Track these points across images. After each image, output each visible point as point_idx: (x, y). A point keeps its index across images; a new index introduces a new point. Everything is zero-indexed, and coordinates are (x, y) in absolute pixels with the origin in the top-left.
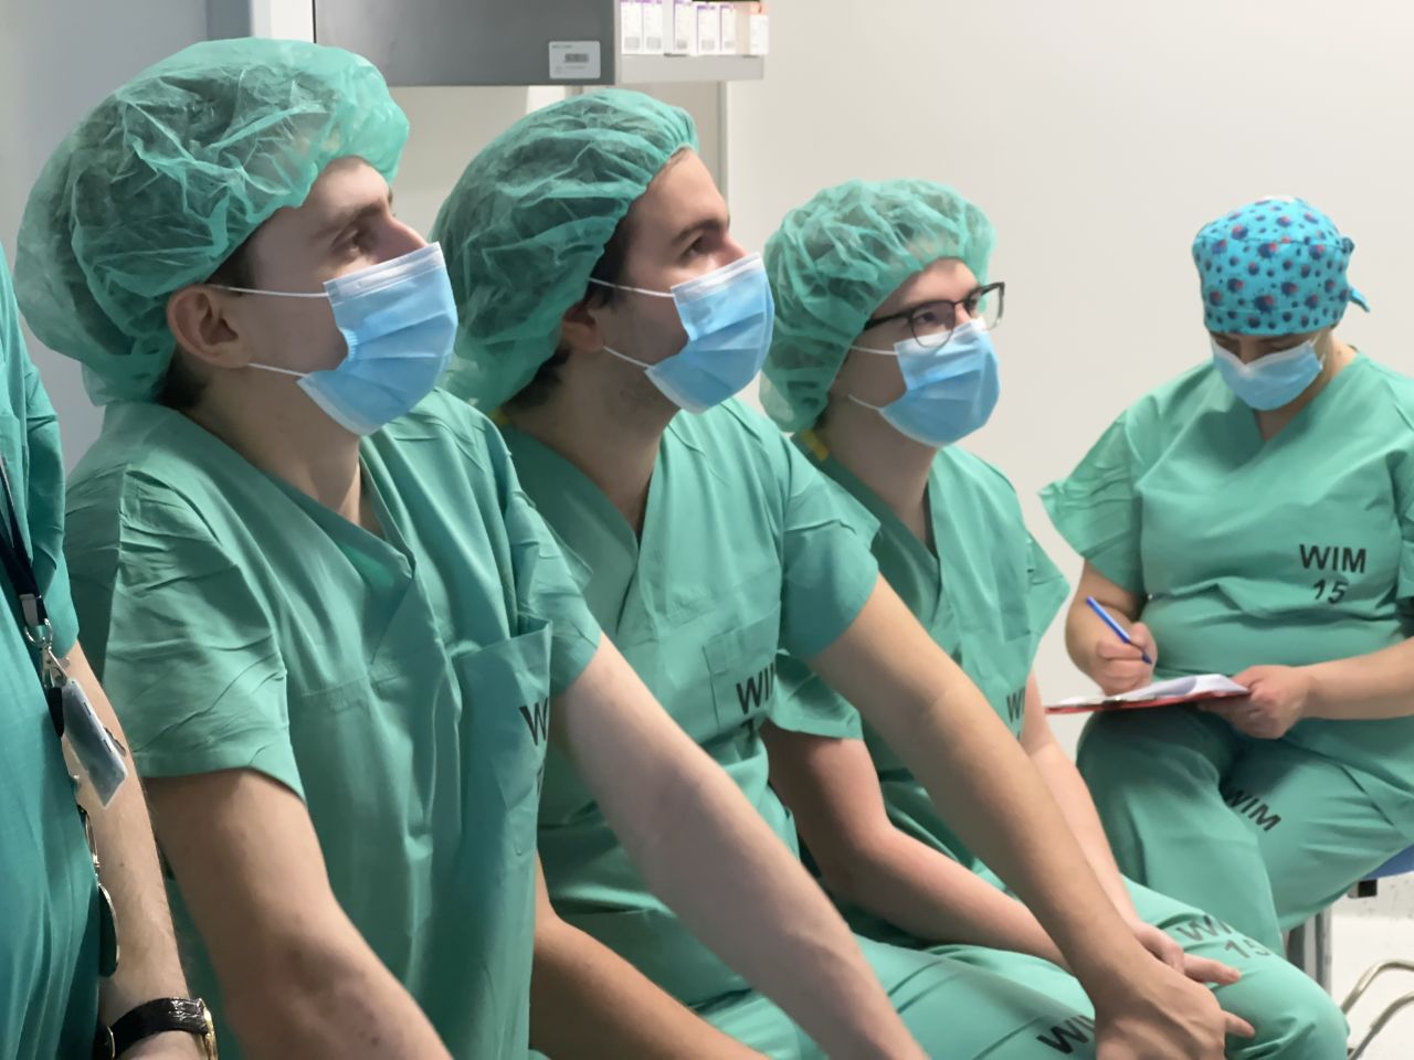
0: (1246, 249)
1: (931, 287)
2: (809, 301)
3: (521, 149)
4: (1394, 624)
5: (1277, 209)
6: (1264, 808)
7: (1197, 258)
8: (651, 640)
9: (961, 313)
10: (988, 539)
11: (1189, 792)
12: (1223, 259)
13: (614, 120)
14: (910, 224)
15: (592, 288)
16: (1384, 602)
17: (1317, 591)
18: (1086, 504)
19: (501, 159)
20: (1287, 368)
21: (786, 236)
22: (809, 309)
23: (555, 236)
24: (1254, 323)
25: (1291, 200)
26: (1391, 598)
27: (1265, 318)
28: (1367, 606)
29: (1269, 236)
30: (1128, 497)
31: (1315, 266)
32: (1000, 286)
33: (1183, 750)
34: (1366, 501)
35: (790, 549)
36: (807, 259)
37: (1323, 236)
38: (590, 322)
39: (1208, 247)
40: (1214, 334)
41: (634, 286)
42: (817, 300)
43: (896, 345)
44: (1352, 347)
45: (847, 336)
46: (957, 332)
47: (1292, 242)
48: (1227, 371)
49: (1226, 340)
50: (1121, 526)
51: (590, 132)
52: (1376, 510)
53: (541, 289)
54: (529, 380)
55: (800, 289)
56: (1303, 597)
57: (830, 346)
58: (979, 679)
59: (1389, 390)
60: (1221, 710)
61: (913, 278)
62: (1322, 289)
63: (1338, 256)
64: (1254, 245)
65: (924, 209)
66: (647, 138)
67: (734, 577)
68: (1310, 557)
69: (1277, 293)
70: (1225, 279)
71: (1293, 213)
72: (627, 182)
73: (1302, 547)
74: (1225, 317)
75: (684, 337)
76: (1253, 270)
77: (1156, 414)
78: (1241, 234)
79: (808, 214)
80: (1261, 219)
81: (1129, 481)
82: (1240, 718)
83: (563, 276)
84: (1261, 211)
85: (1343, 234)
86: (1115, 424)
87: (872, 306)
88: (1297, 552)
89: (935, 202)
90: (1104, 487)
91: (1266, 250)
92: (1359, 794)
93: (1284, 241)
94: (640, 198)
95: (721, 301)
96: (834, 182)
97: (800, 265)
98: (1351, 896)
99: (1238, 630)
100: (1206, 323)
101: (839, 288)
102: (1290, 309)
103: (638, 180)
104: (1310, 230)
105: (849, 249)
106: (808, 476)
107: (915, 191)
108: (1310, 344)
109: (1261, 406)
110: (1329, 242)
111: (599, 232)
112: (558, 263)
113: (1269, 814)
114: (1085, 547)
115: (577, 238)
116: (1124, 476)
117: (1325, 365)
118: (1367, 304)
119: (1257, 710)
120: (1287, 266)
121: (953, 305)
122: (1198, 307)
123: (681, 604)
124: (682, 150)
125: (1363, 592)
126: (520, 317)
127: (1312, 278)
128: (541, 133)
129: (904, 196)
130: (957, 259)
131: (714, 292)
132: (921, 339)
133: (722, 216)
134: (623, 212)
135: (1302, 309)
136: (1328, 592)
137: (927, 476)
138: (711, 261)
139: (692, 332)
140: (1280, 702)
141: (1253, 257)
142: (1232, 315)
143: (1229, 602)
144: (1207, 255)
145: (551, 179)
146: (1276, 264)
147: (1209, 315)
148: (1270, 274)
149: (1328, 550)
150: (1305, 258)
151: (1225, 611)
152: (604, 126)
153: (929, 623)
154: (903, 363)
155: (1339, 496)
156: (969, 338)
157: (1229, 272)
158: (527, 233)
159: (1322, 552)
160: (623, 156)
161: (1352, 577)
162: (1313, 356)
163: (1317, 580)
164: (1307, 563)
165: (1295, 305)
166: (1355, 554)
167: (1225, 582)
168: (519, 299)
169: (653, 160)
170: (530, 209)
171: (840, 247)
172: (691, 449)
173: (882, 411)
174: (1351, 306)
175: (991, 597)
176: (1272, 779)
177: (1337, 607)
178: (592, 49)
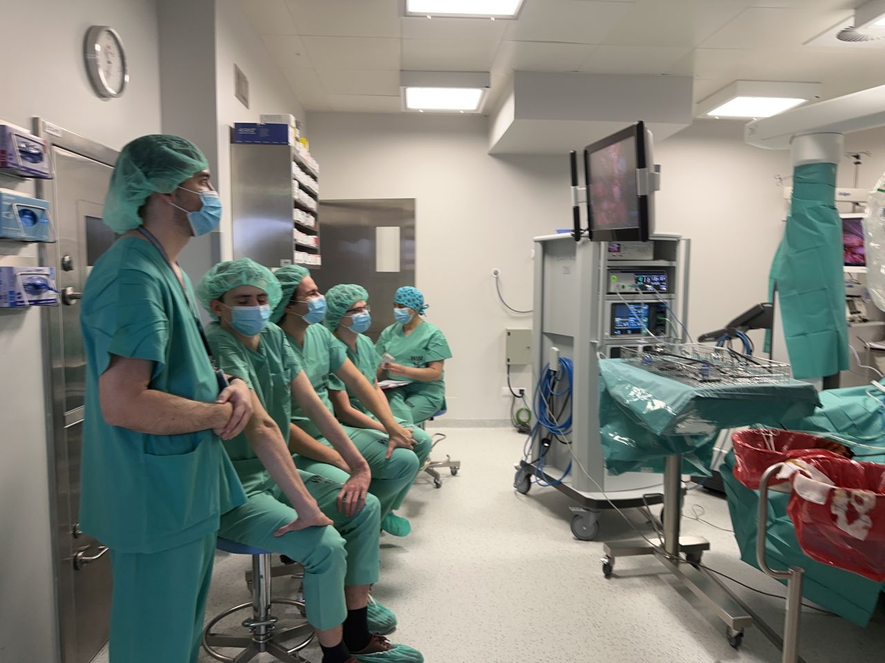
1: (358, 305)
2: (336, 308)
10: (368, 351)
11: (398, 401)
15: (290, 302)
21: (330, 295)
35: (331, 351)
38: (290, 308)
41: (299, 301)
42: (338, 307)
43: (352, 315)
45: (343, 314)
46: (363, 313)
51: (287, 272)
55: (334, 305)
57: (339, 316)
58: (367, 377)
61: (355, 303)
65: (357, 290)
67: (321, 356)
68: (413, 358)
72: (295, 282)
75: (309, 310)
87: (348, 308)
89: (359, 289)
94: (298, 284)
95: (316, 304)
97: (334, 300)
101: (342, 305)
103: (298, 281)
105: (344, 297)
106: (333, 338)
111: (291, 291)
121: (362, 308)
124: (306, 275)
130: (362, 300)
131: (314, 302)
132: (357, 314)
133: (316, 289)
134: (295, 287)
137: (356, 340)
138: (314, 296)
153: (357, 367)
154: (353, 319)
155: (418, 347)
156: (365, 314)
159: (415, 357)
160: (294, 277)
161: (420, 362)
163: (414, 362)
164: (412, 360)
166: (421, 357)
171: (342, 297)
173: (348, 327)
175: (369, 362)
178: (289, 261)
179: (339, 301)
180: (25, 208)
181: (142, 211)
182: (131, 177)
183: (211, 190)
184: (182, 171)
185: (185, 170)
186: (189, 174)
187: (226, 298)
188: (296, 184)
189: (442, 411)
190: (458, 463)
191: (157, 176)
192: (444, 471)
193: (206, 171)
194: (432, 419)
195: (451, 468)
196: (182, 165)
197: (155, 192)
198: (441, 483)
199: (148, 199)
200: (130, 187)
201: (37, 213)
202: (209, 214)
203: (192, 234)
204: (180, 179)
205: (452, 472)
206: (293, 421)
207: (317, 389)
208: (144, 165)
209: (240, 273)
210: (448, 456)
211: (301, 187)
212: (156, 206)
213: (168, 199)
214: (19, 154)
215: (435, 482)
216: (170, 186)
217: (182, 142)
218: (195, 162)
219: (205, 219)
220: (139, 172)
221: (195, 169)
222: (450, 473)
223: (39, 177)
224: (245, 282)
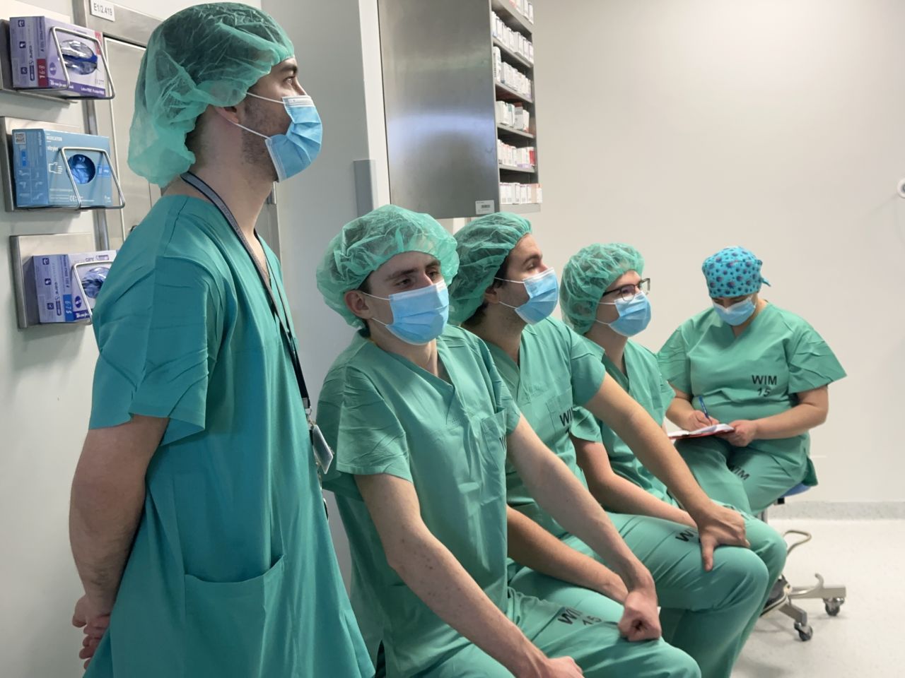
0: (722, 266)
1: (626, 280)
2: (584, 287)
3: (471, 232)
4: (788, 402)
5: (732, 250)
6: (743, 472)
7: (704, 271)
8: (529, 403)
9: (637, 289)
11: (716, 466)
12: (713, 271)
13: (505, 222)
14: (619, 258)
15: (495, 281)
16: (784, 395)
17: (759, 392)
18: (667, 361)
19: (464, 235)
20: (742, 308)
21: (572, 265)
22: (585, 290)
23: (483, 262)
24: (728, 293)
25: (737, 247)
26: (786, 393)
27: (731, 290)
28: (778, 397)
29: (730, 260)
30: (684, 358)
31: (748, 269)
32: (648, 279)
33: (713, 450)
34: (776, 358)
36: (582, 272)
37: (750, 258)
38: (495, 293)
39: (708, 267)
40: (713, 298)
41: (510, 279)
42: (587, 286)
43: (615, 301)
44: (766, 301)
45: (597, 298)
46: (636, 296)
47: (739, 261)
48: (719, 311)
49: (718, 300)
50: (681, 370)
51: (496, 225)
52: (780, 361)
53: (479, 280)
54: (472, 314)
55: (579, 283)
56: (754, 394)
57: (592, 304)
59: (781, 316)
60: (725, 437)
61: (620, 277)
62: (752, 278)
63: (756, 265)
64: (724, 264)
65: (622, 252)
66: (516, 228)
67: (553, 379)
68: (756, 380)
69: (735, 280)
70: (715, 277)
71: (737, 251)
72: (509, 243)
73: (753, 377)
74: (717, 292)
75: (528, 296)
76: (725, 273)
77: (693, 327)
78: (719, 261)
79: (580, 257)
80: (726, 254)
81: (685, 353)
82: (731, 439)
83: (486, 276)
84: (726, 252)
85: (758, 258)
86: (677, 331)
87: (605, 287)
88: (751, 379)
89: (626, 250)
90: (675, 355)
91: (729, 265)
92: (778, 465)
93: (736, 261)
94: (513, 249)
95: (540, 285)
96: (587, 245)
97: (579, 274)
98: (775, 504)
99: (729, 407)
100: (710, 295)
101: (595, 281)
102: (741, 286)
103: (512, 243)
104: (745, 257)
105: (598, 266)
107: (618, 246)
108: (750, 298)
109: (733, 324)
110: (753, 260)
111: (499, 261)
112: (485, 271)
113: (745, 474)
114: (669, 377)
115: (491, 263)
116: (682, 351)
117: (757, 306)
118: (770, 283)
119: (738, 436)
120: (737, 270)
121: (634, 286)
122: (706, 289)
123: (538, 389)
124: (527, 233)
125: (776, 392)
126: (471, 290)
127: (747, 274)
128: (478, 226)
129: (614, 248)
130: (634, 270)
131: (537, 281)
132: (625, 298)
133: (540, 253)
134: (507, 254)
135: (745, 286)
136: (763, 392)
137: (623, 351)
138: (536, 271)
139: (531, 296)
140: (746, 432)
141: (725, 268)
142: (719, 290)
143: (726, 397)
144: (707, 269)
145: (482, 241)
146: (733, 270)
147: (711, 292)
148: (732, 274)
149: (762, 377)
150: (744, 267)
151: (725, 401)
152: (501, 224)
154: (618, 307)
155: (767, 356)
156: (641, 297)
157: (716, 275)
158: (474, 261)
159: (760, 378)
160: (507, 234)
161: (772, 387)
162: (751, 303)
163: (759, 388)
164: (755, 382)
165: (742, 284)
166: (773, 378)
167: (724, 390)
168: (470, 284)
169: (518, 236)
170: (474, 252)
171: (594, 266)
172: (533, 334)
173: (609, 325)
174: (763, 285)
176: (744, 460)
177: (766, 398)
178: (491, 203)
179: (589, 273)
180: (75, 153)
181: (192, 140)
182: (171, 82)
183: (301, 93)
184: (251, 64)
185: (257, 62)
186: (264, 68)
187: (374, 283)
188: (497, 51)
189: (804, 486)
190: (841, 591)
191: (210, 77)
192: (813, 608)
193: (291, 61)
194: (781, 501)
195: (825, 600)
196: (251, 54)
197: (210, 106)
198: (811, 630)
199: (199, 120)
200: (170, 100)
201: (95, 158)
202: (301, 138)
203: (277, 179)
204: (251, 78)
205: (827, 608)
206: (512, 505)
207: (551, 443)
208: (188, 61)
209: (392, 233)
210: (817, 576)
211: (506, 57)
212: (213, 132)
213: (231, 117)
214: (65, 63)
215: (797, 627)
216: (235, 93)
217: (248, 12)
218: (273, 46)
219: (295, 146)
220: (183, 73)
221: (275, 59)
222: (824, 611)
223: (89, 97)
224: (402, 249)
